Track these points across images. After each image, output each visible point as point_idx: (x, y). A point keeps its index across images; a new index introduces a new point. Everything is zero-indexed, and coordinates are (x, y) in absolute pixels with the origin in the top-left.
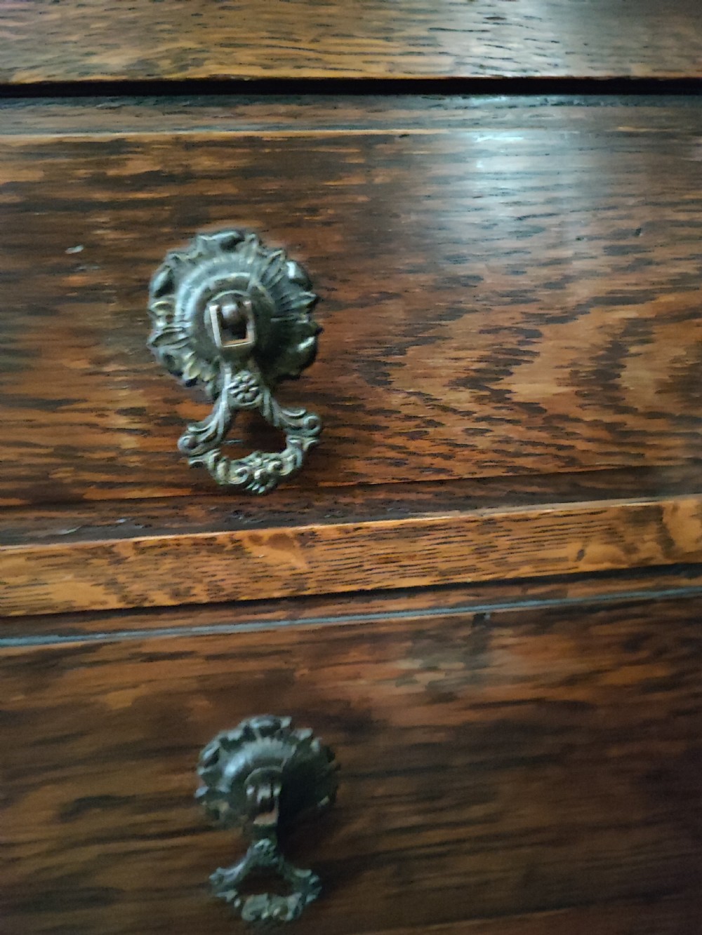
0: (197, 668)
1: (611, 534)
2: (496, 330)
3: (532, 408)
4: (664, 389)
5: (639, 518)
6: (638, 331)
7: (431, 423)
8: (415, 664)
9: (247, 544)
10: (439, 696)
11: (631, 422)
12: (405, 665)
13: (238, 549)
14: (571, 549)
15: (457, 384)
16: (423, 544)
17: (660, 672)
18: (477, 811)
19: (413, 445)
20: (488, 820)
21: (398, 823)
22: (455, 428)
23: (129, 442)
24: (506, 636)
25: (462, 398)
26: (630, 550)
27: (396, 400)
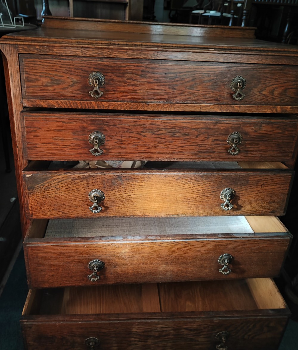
0: (231, 125)
1: (271, 109)
2: (262, 87)
3: (264, 95)
4: (278, 94)
5: (274, 108)
6: (276, 88)
7: (254, 96)
8: (253, 127)
9: (234, 107)
10: (255, 131)
11: (274, 97)
12: (252, 127)
13: (233, 107)
14: (266, 110)
15: (257, 92)
16: (251, 108)
17: (280, 131)
18: (257, 146)
19: (252, 98)
20: (258, 148)
21: (248, 147)
22: (256, 96)
23: (226, 95)
24: (264, 125)
25: (258, 93)
26: (272, 111)
27: (251, 93)
